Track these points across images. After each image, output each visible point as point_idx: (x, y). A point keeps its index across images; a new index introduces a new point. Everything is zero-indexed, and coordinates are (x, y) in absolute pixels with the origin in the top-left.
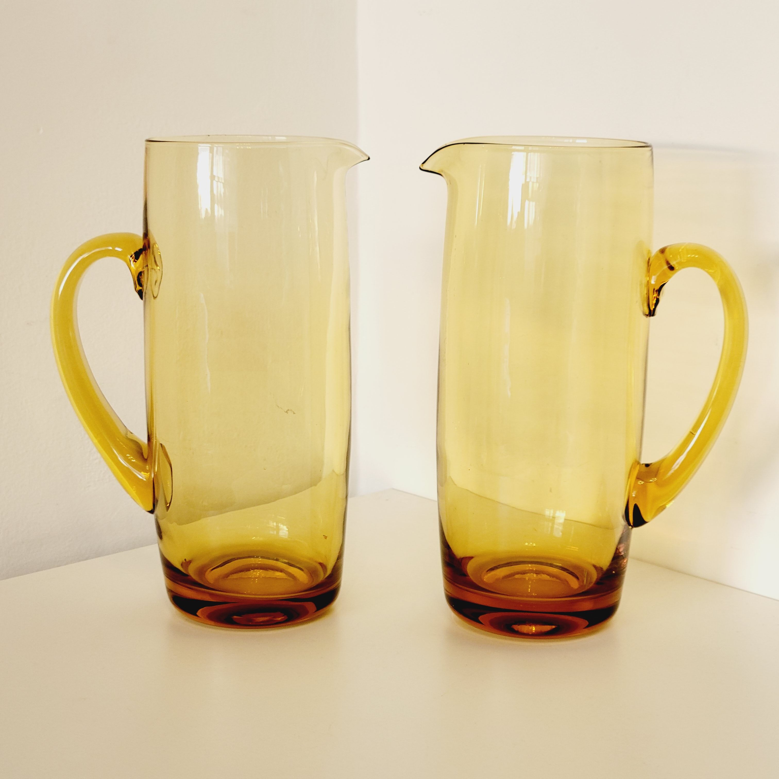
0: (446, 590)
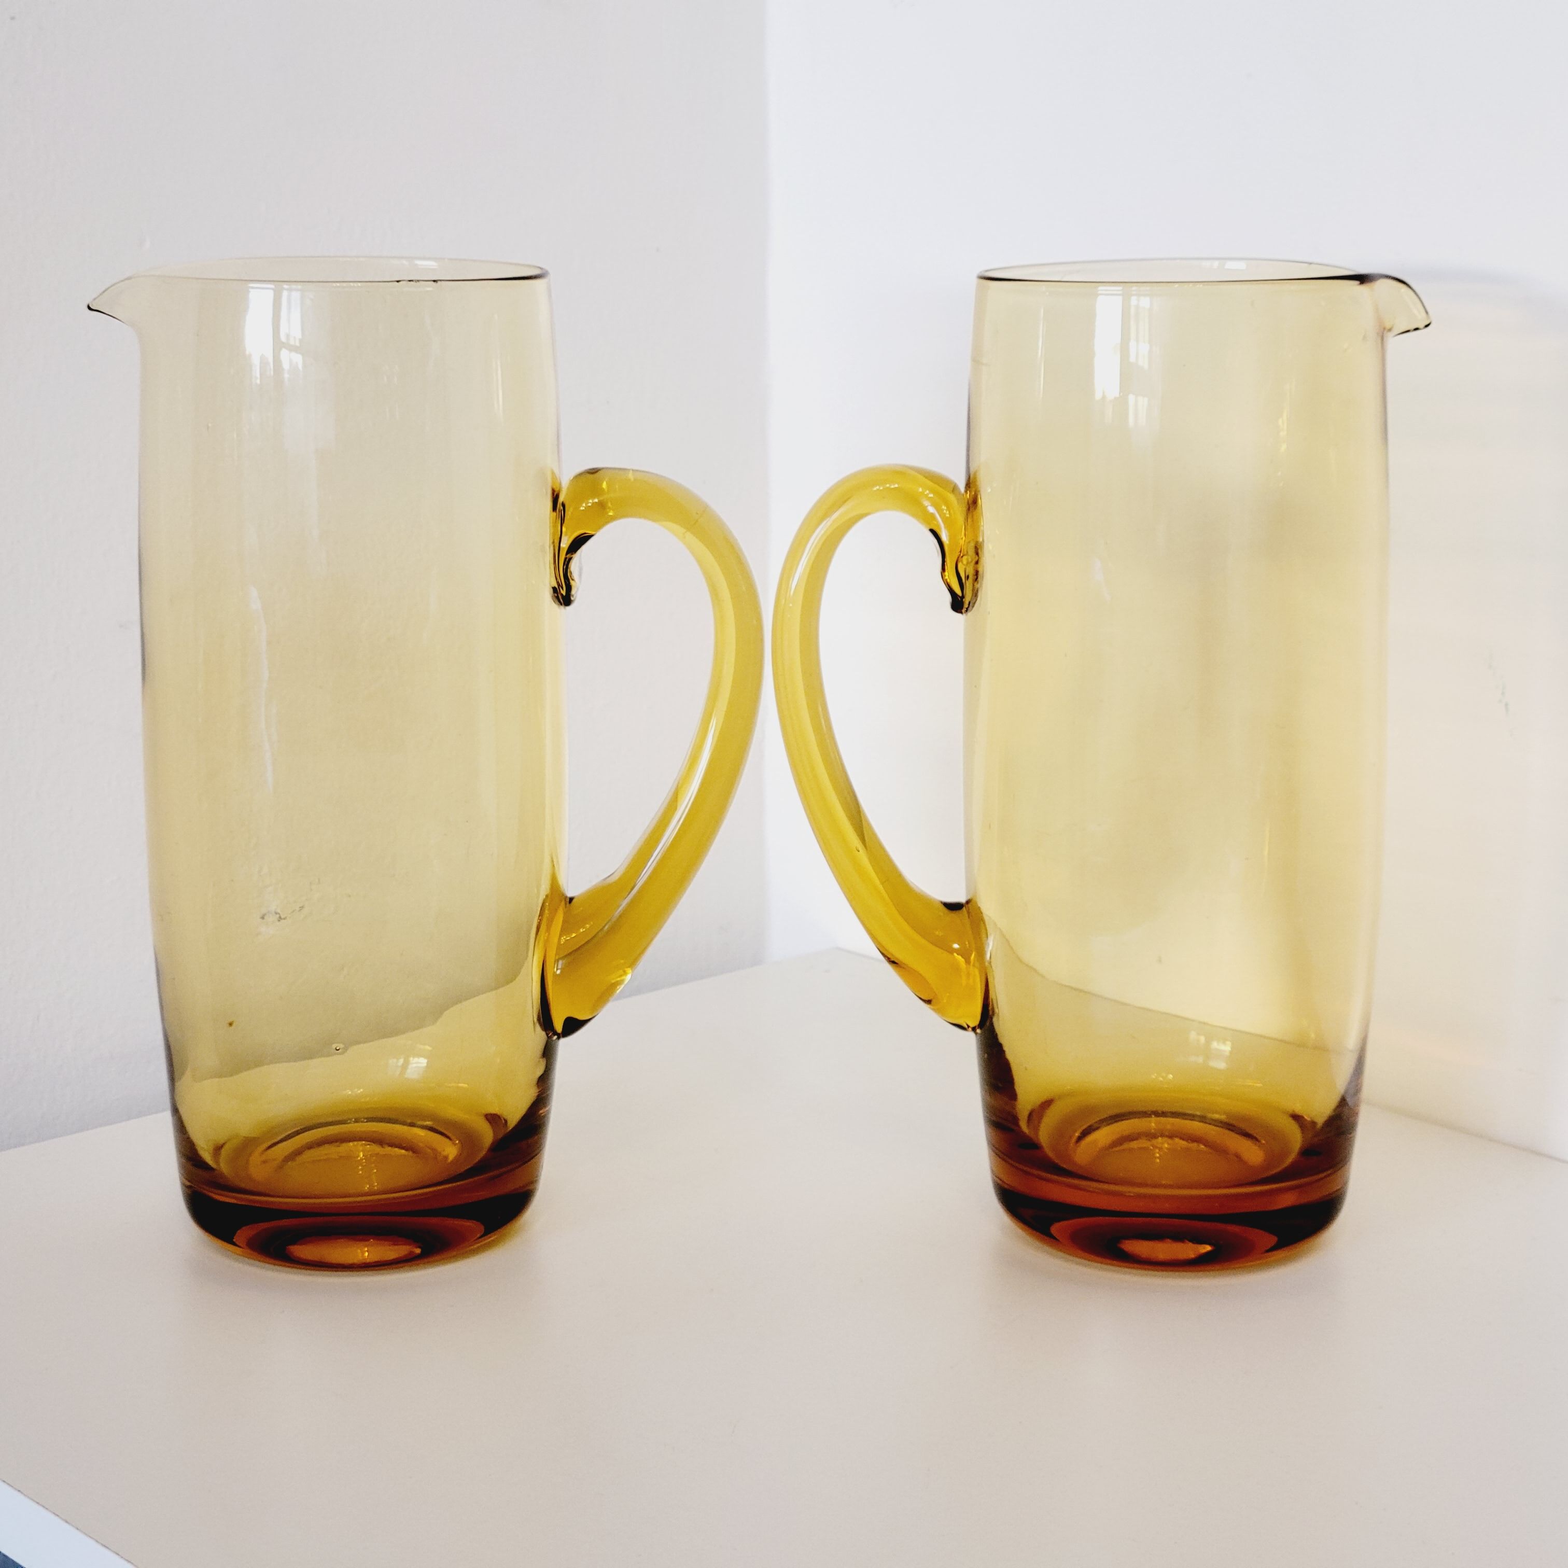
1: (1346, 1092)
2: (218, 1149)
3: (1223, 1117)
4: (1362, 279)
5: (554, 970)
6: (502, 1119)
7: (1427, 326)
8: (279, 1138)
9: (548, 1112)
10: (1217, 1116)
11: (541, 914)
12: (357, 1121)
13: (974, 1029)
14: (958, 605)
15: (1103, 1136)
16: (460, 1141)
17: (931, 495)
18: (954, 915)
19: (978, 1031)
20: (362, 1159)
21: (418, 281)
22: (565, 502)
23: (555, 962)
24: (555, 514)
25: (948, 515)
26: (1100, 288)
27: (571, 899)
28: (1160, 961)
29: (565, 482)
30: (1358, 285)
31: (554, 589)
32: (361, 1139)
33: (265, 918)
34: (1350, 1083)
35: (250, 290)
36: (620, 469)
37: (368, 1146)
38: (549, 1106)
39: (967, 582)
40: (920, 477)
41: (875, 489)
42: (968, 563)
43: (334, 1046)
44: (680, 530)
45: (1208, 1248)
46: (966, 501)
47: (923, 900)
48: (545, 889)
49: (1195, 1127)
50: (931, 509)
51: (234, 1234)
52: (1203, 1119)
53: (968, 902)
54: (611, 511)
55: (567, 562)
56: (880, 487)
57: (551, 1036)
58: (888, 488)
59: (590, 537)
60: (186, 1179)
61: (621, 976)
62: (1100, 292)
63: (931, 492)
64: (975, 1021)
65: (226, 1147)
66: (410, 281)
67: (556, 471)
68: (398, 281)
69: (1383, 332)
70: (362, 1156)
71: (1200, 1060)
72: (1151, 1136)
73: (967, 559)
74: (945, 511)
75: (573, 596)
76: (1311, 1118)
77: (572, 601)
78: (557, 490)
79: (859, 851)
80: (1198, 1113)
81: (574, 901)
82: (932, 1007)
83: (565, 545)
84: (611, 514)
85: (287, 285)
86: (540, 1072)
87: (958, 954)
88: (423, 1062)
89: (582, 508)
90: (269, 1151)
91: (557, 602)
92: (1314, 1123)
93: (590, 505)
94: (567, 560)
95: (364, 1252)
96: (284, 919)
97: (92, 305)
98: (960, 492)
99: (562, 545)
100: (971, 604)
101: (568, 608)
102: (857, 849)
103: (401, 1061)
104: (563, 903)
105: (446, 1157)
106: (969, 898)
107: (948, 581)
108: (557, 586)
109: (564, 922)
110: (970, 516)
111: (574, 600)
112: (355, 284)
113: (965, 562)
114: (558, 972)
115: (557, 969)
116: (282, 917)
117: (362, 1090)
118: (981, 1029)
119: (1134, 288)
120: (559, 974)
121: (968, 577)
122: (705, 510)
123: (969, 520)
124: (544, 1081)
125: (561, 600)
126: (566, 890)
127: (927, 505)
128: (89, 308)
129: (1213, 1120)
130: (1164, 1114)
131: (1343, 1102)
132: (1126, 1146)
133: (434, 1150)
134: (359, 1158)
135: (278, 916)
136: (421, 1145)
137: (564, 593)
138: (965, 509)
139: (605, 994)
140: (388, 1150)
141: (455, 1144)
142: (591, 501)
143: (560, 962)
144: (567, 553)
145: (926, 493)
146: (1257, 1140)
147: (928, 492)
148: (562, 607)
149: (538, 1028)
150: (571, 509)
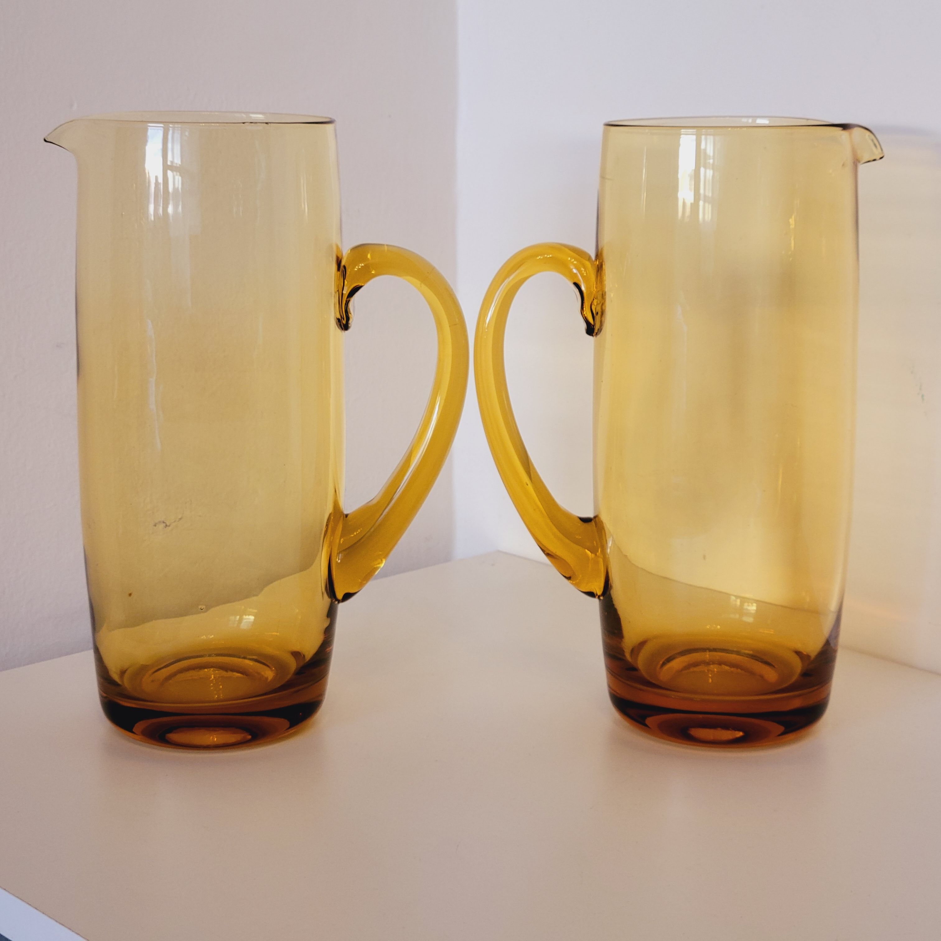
1: (830, 636)
2: (123, 673)
3: (751, 652)
4: (845, 127)
5: (337, 560)
6: (302, 654)
7: (881, 158)
8: (162, 666)
9: (331, 650)
10: (747, 652)
11: (327, 525)
12: (210, 656)
13: (599, 597)
14: (591, 330)
15: (677, 664)
16: (275, 668)
17: (575, 262)
18: (586, 525)
19: (602, 598)
20: (213, 680)
21: (256, 123)
22: (345, 265)
23: (337, 554)
24: (339, 272)
25: (585, 274)
26: (682, 130)
27: (347, 516)
28: (704, 557)
29: (345, 253)
30: (842, 130)
31: (338, 319)
32: (212, 667)
33: (157, 525)
34: (831, 632)
35: (149, 128)
36: (379, 245)
37: (217, 671)
38: (332, 647)
39: (597, 316)
40: (567, 250)
41: (538, 258)
42: (597, 304)
43: (200, 607)
44: (418, 282)
45: (741, 734)
46: (596, 265)
47: (568, 515)
48: (329, 509)
49: (733, 657)
50: (575, 271)
51: (134, 726)
52: (738, 653)
53: (595, 517)
54: (374, 270)
55: (347, 303)
56: (541, 257)
57: (334, 601)
58: (546, 257)
59: (361, 287)
60: (103, 691)
61: (379, 564)
62: (682, 133)
63: (576, 260)
64: (599, 592)
65: (127, 672)
66: (251, 123)
67: (339, 245)
68: (244, 123)
69: (856, 162)
70: (213, 677)
71: (737, 616)
72: (708, 663)
73: (597, 302)
74: (583, 272)
75: (350, 324)
76: (807, 653)
77: (349, 327)
78: (340, 257)
79: (528, 485)
80: (735, 650)
81: (348, 517)
82: (571, 582)
83: (346, 292)
84: (373, 272)
85: (172, 124)
86: (326, 624)
87: (588, 550)
88: (252, 618)
89: (356, 269)
90: (156, 673)
91: (340, 328)
92: (808, 656)
93: (360, 267)
94: (347, 302)
95: (214, 738)
96: (169, 526)
97: (47, 139)
98: (592, 260)
99: (344, 292)
100: (600, 330)
101: (346, 332)
102: (526, 484)
103: (238, 617)
104: (342, 517)
105: (267, 678)
106: (596, 514)
107: (586, 315)
108: (340, 318)
109: (343, 530)
110: (599, 274)
111: (351, 326)
112: (215, 124)
113: (595, 304)
114: (339, 561)
115: (338, 560)
116: (168, 524)
117: (213, 636)
118: (603, 596)
119: (704, 130)
120: (340, 563)
121: (597, 313)
122: (432, 270)
123: (599, 278)
124: (329, 632)
125: (343, 327)
126: (344, 510)
127: (572, 268)
128: (45, 141)
129: (745, 654)
130: (715, 650)
131: (827, 643)
132: (692, 670)
133: (259, 673)
134: (211, 679)
135: (165, 524)
136: (251, 671)
137: (344, 322)
138: (595, 271)
139: (368, 575)
140: (230, 674)
141: (272, 670)
142: (360, 265)
143: (340, 555)
144: (347, 298)
145: (572, 261)
146: (774, 666)
147: (573, 260)
148: (343, 332)
149: (326, 596)
150: (349, 270)
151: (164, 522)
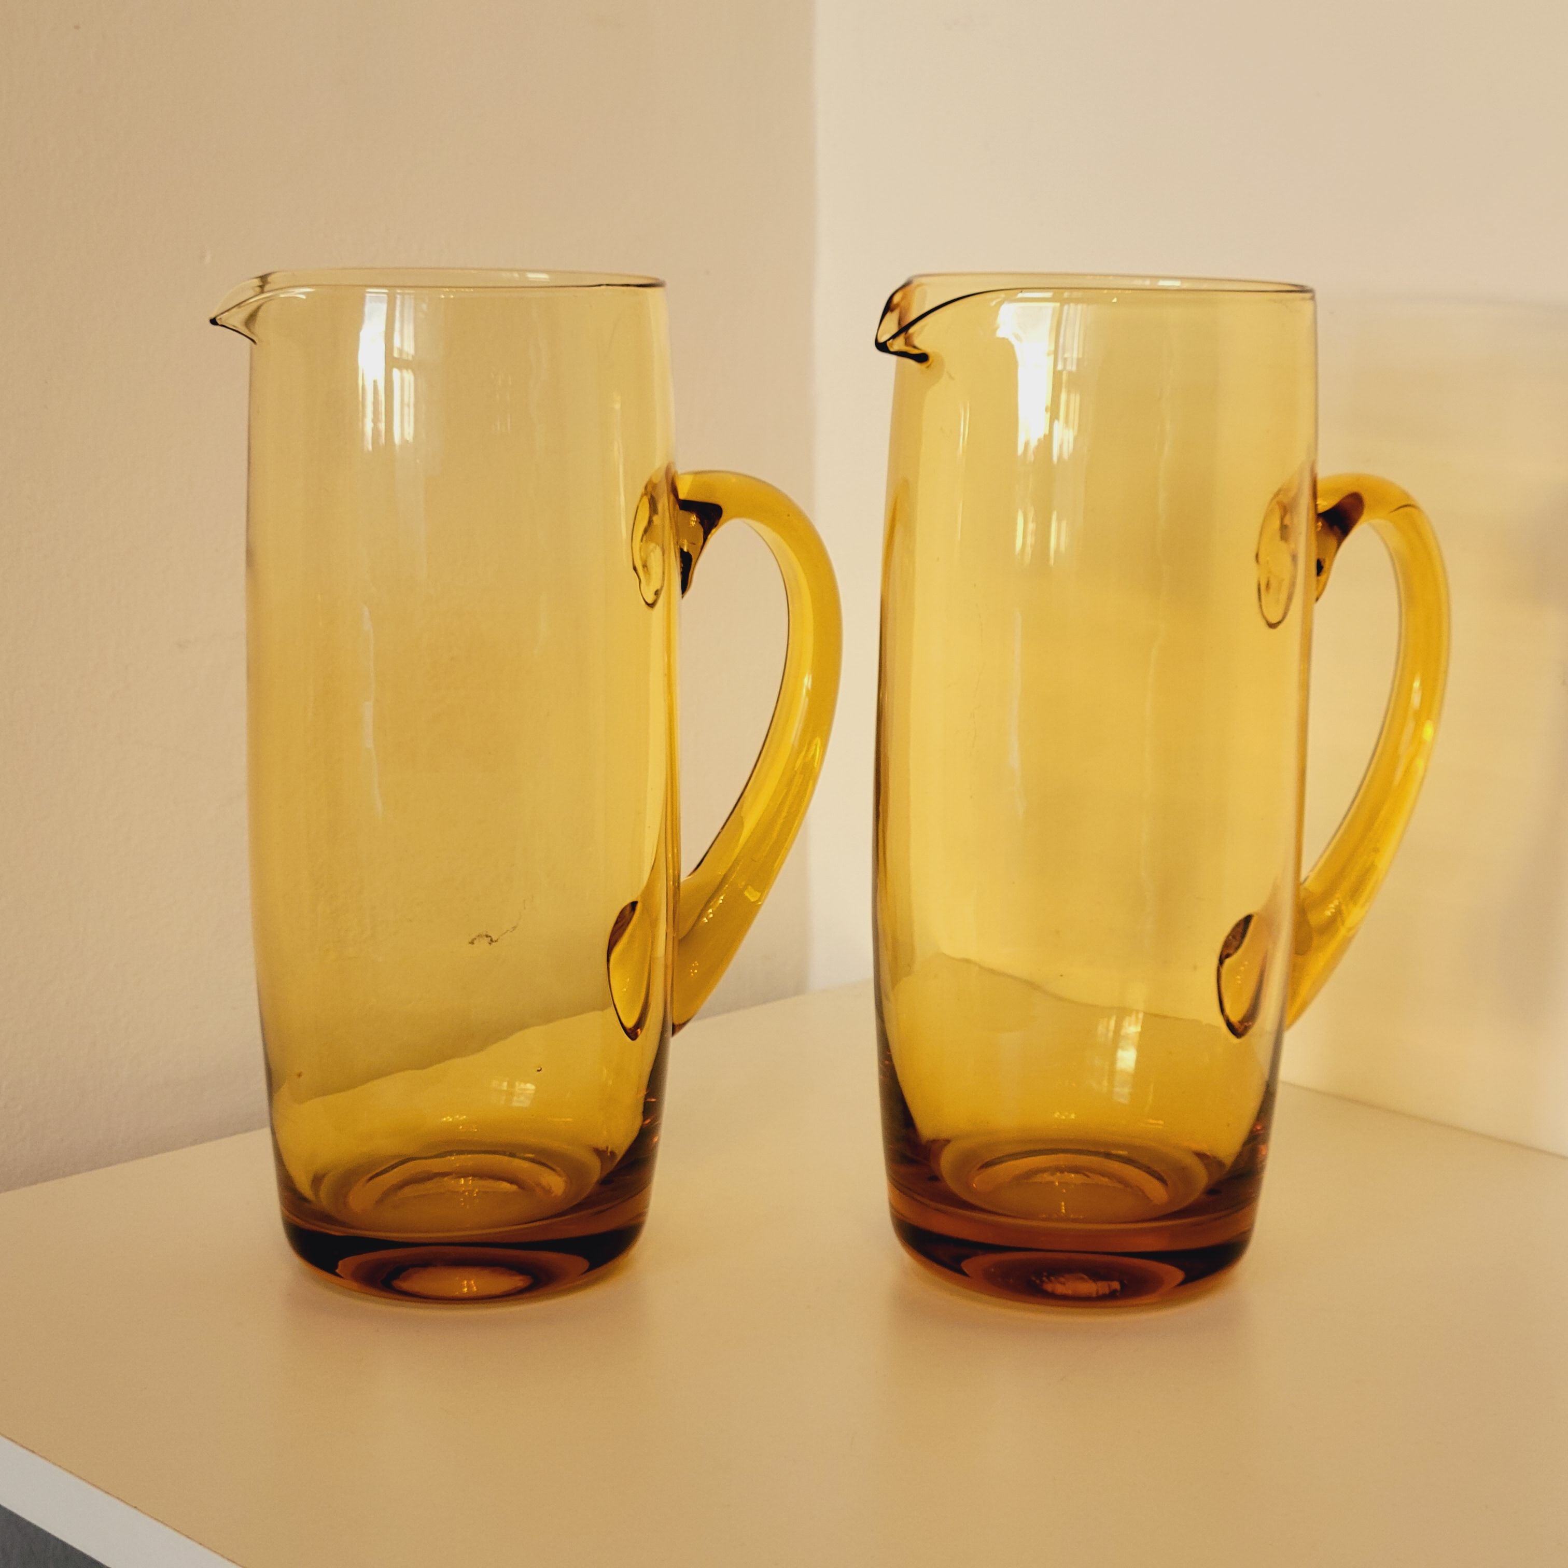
0: (892, 1206)
16: (566, 1173)
33: (475, 942)
51: (336, 1264)
96: (496, 941)
97: (217, 320)
116: (494, 939)
128: (213, 322)
135: (489, 938)
151: (487, 936)
